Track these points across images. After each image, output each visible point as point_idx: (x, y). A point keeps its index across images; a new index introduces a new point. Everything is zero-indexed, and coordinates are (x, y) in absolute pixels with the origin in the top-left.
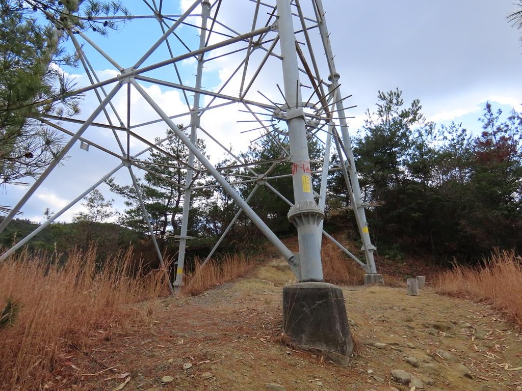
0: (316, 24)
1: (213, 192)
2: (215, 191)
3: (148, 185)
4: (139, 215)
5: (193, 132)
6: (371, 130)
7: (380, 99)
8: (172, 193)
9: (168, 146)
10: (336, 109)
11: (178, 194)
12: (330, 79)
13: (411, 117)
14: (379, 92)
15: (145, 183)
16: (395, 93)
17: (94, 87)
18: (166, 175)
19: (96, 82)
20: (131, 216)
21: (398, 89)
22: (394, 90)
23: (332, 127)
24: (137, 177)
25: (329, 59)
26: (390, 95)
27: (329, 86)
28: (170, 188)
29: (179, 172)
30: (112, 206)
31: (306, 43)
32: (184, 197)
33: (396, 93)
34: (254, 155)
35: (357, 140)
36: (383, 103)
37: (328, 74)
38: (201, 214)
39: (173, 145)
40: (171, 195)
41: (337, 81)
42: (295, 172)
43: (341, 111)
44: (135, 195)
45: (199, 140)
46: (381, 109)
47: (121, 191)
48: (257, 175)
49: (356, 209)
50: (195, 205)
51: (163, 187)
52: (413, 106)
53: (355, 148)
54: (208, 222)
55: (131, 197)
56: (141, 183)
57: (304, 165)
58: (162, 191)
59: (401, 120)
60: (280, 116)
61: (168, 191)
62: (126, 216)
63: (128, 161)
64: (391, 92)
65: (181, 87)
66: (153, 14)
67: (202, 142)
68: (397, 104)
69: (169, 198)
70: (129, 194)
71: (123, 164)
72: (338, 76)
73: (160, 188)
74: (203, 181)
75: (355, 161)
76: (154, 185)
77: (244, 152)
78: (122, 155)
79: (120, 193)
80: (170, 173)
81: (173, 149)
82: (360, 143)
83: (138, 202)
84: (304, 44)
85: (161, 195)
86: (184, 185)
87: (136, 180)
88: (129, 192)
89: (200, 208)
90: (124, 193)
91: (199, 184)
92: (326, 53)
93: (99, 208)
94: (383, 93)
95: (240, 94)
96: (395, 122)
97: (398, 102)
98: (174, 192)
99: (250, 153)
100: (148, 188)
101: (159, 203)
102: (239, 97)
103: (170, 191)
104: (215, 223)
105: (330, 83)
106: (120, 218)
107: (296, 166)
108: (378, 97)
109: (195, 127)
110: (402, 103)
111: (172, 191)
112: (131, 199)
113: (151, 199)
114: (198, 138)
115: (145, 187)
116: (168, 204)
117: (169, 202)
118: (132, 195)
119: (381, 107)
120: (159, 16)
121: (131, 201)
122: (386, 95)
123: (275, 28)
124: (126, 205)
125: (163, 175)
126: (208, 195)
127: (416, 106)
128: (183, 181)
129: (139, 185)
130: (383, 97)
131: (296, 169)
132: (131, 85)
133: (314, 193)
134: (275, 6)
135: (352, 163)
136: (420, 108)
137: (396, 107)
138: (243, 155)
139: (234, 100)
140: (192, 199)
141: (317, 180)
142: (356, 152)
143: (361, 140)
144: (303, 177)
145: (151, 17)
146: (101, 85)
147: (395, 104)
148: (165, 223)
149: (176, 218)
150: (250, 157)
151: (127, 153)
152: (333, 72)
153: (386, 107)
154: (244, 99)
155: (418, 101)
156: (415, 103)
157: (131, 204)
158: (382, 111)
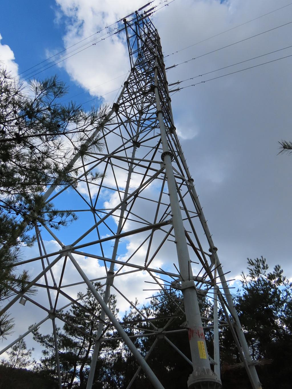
0: (197, 215)
1: (119, 343)
2: (120, 342)
3: (65, 334)
4: (52, 365)
5: (108, 289)
6: (247, 289)
7: (250, 265)
8: (84, 343)
9: (87, 300)
10: (218, 275)
11: (89, 344)
12: (210, 251)
13: (277, 279)
14: (248, 259)
15: (62, 332)
16: (260, 260)
17: (42, 258)
18: (81, 326)
19: (44, 254)
20: (45, 365)
21: (262, 257)
22: (260, 258)
23: (217, 290)
24: (57, 327)
25: (208, 237)
26: (257, 261)
27: (210, 256)
28: (83, 338)
29: (92, 323)
30: (31, 354)
31: (192, 231)
32: (93, 348)
33: (262, 260)
34: (155, 308)
35: (238, 297)
36: (252, 267)
37: (209, 247)
38: (107, 365)
39: (91, 299)
40: (83, 345)
41: (216, 252)
42: (192, 338)
43: (222, 276)
44: (52, 344)
45: (111, 295)
46: (251, 272)
47: (41, 339)
48: (157, 329)
49: (248, 367)
50: (102, 356)
51: (77, 336)
52: (276, 270)
53: (237, 304)
54: (112, 374)
55: (49, 345)
56: (59, 332)
57: (198, 331)
58: (75, 341)
59: (269, 282)
60: (177, 286)
61: (81, 341)
62: (40, 365)
63: (53, 314)
64: (257, 259)
65: (103, 258)
66: (90, 208)
67: (114, 297)
68: (264, 268)
69: (81, 348)
70: (48, 342)
71: (49, 317)
72: (216, 249)
73: (75, 338)
74: (111, 332)
75: (239, 316)
76: (70, 334)
77: (147, 306)
78: (49, 309)
79: (41, 342)
80: (85, 324)
81: (90, 303)
82: (240, 300)
83: (54, 351)
84: (191, 233)
85: (75, 345)
86: (95, 336)
87: (56, 329)
88: (49, 341)
89: (106, 359)
90: (44, 342)
91: (108, 335)
92: (206, 233)
93: (20, 356)
94: (251, 260)
95: (145, 264)
96: (266, 284)
97: (264, 266)
98: (86, 342)
99: (152, 307)
100: (64, 337)
101: (72, 353)
102: (144, 266)
103: (83, 341)
104: (118, 375)
105: (211, 254)
106: (35, 367)
107: (192, 331)
108: (248, 263)
109: (109, 286)
110: (267, 268)
111: (84, 340)
112: (49, 348)
113: (65, 348)
114: (111, 294)
115: (63, 336)
116: (79, 354)
117: (80, 352)
118: (50, 344)
119: (252, 271)
120: (93, 210)
121: (48, 350)
122: (254, 262)
123: (170, 222)
124: (42, 354)
125: (79, 326)
126: (114, 345)
127: (278, 270)
128: (95, 331)
129: (57, 334)
130: (252, 263)
131: (192, 334)
132: (68, 257)
133: (209, 360)
134: (169, 204)
135: (236, 320)
136: (282, 271)
137: (263, 271)
138: (145, 309)
139: (141, 268)
140: (100, 350)
141: (208, 333)
142: (237, 307)
143: (241, 297)
144: (199, 342)
145: (88, 210)
146: (47, 256)
147: (262, 268)
148: (74, 374)
149: (84, 369)
150: (151, 311)
151: (54, 307)
152: (212, 246)
153: (255, 270)
154: (148, 267)
155: (279, 267)
156: (277, 268)
157: (47, 353)
158: (253, 274)
